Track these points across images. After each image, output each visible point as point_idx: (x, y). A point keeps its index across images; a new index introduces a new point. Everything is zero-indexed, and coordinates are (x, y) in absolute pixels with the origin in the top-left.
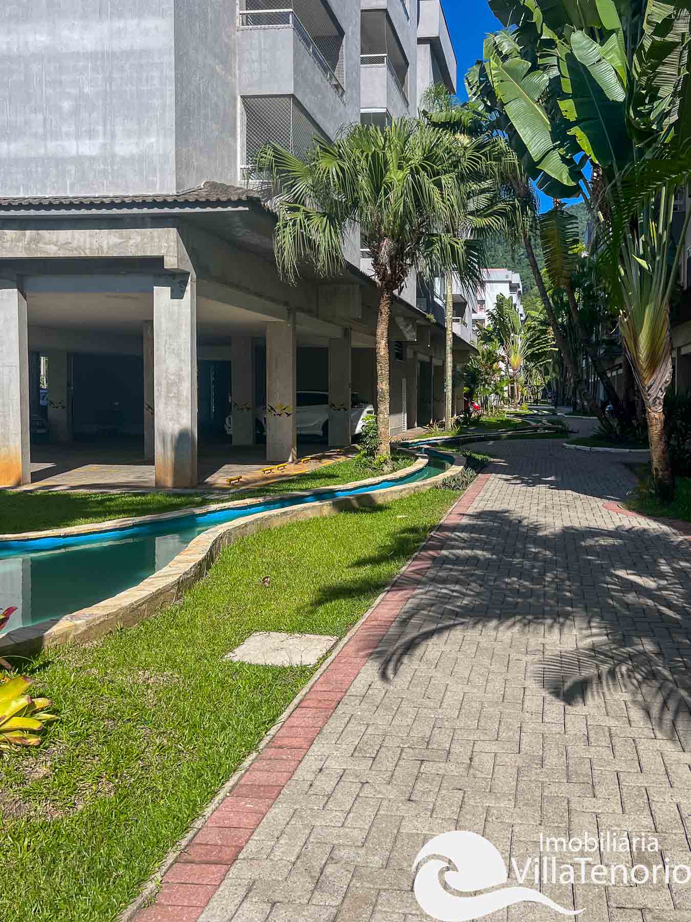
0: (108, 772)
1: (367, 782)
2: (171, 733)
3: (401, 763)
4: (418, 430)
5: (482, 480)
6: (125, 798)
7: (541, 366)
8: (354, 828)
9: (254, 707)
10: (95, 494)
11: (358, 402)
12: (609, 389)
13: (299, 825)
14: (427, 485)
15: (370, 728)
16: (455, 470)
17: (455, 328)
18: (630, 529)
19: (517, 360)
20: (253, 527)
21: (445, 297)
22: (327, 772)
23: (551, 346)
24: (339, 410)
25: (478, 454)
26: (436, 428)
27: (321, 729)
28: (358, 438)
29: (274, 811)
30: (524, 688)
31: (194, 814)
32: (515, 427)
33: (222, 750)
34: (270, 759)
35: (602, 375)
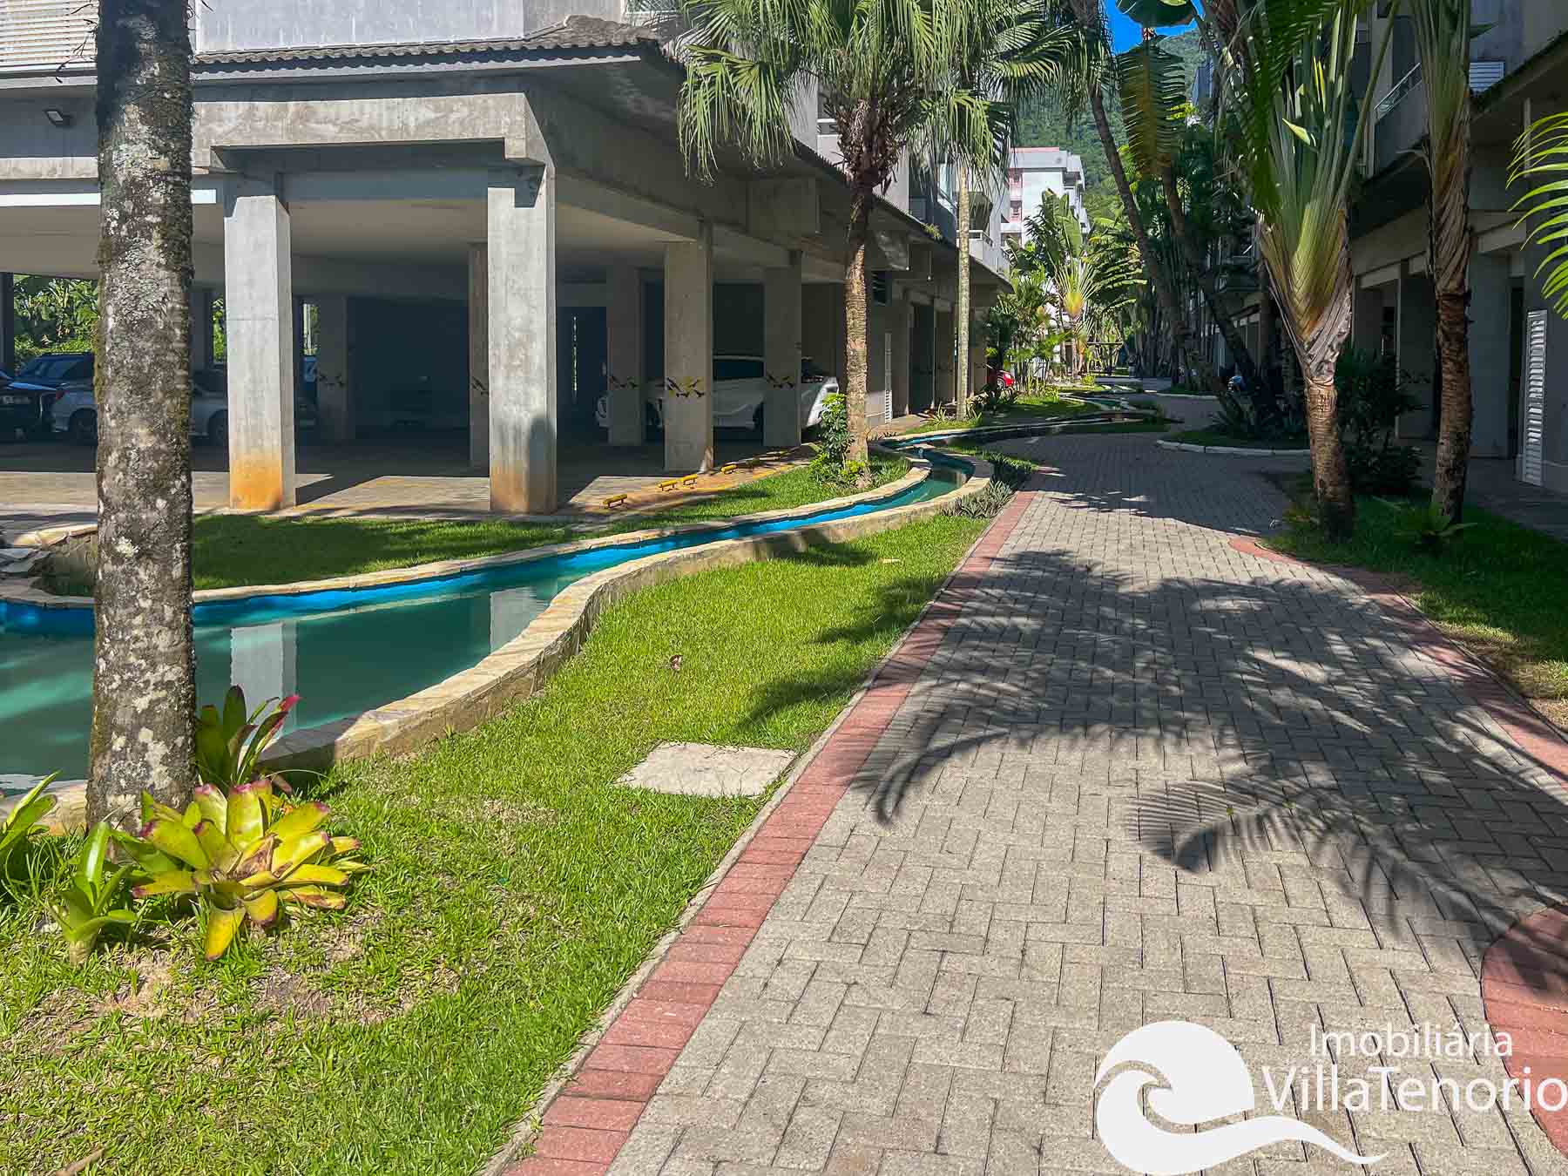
0: (448, 954)
1: (856, 983)
2: (539, 898)
3: (910, 954)
4: (910, 419)
5: (1023, 500)
6: (474, 995)
7: (1117, 310)
8: (839, 1054)
9: (667, 861)
10: (396, 522)
11: (812, 374)
12: (1235, 346)
13: (750, 1045)
14: (931, 509)
15: (856, 899)
16: (977, 485)
17: (971, 248)
18: (1278, 582)
19: (1077, 300)
20: (652, 576)
21: (957, 196)
22: (791, 964)
23: (1135, 277)
24: (781, 386)
25: (1015, 458)
26: (941, 416)
27: (778, 896)
28: (812, 433)
29: (709, 1023)
30: (1108, 841)
31: (585, 1026)
32: (1076, 413)
33: (620, 926)
34: (698, 942)
35: (1224, 324)
